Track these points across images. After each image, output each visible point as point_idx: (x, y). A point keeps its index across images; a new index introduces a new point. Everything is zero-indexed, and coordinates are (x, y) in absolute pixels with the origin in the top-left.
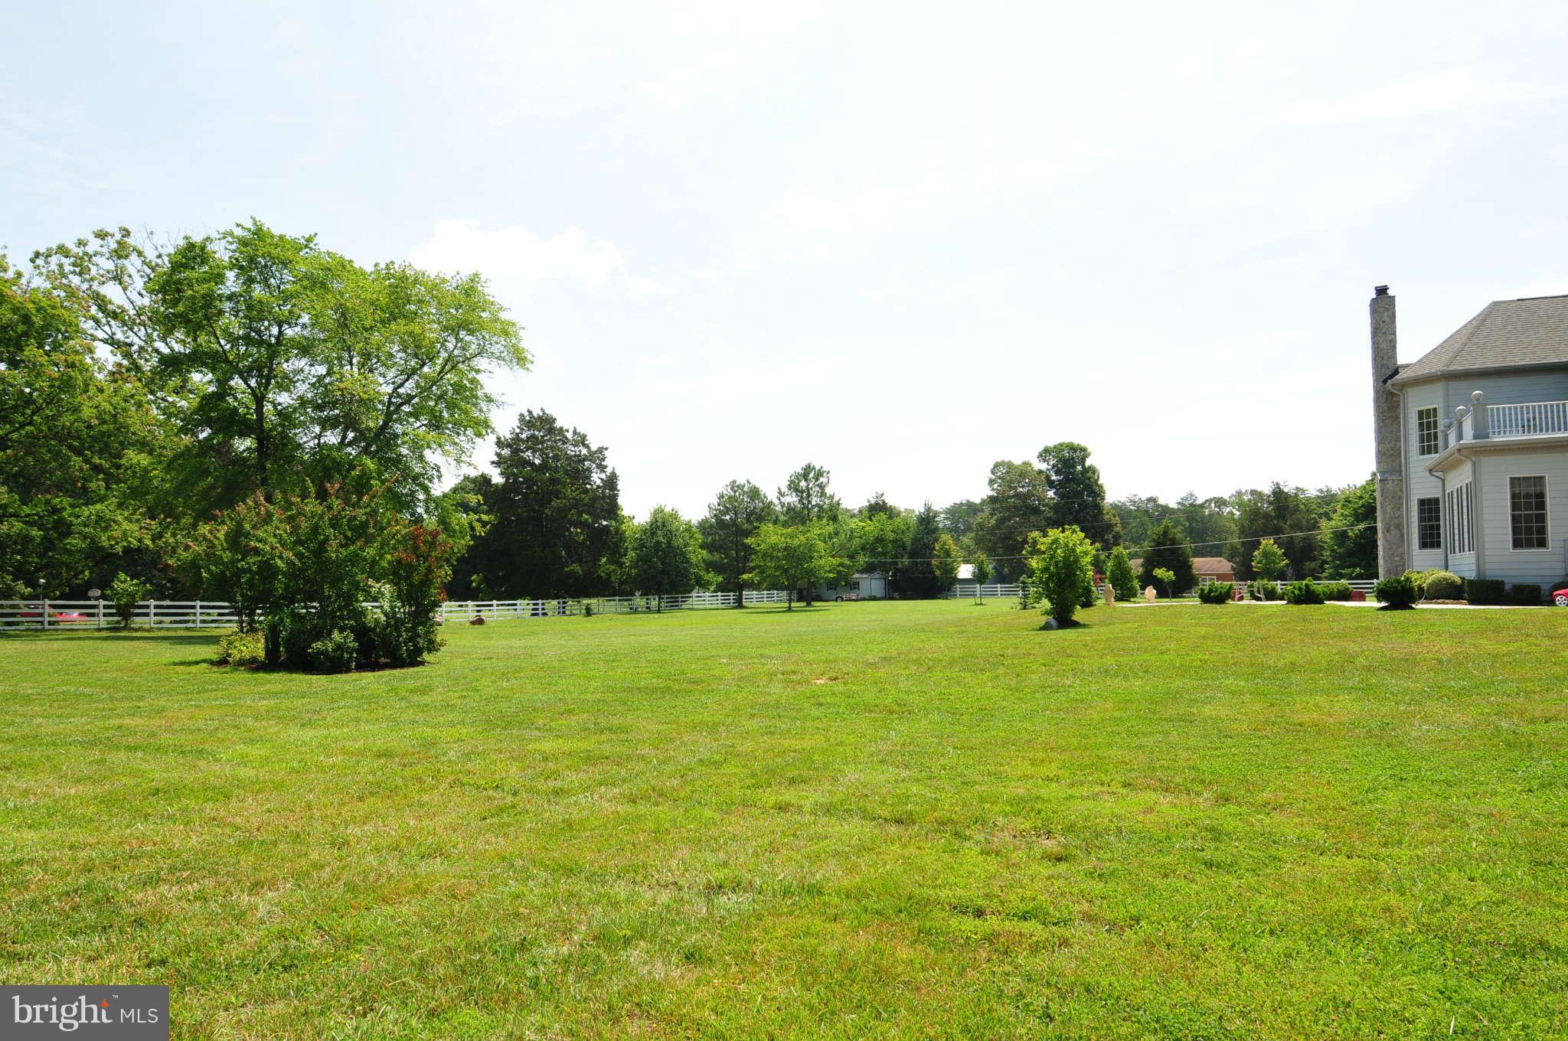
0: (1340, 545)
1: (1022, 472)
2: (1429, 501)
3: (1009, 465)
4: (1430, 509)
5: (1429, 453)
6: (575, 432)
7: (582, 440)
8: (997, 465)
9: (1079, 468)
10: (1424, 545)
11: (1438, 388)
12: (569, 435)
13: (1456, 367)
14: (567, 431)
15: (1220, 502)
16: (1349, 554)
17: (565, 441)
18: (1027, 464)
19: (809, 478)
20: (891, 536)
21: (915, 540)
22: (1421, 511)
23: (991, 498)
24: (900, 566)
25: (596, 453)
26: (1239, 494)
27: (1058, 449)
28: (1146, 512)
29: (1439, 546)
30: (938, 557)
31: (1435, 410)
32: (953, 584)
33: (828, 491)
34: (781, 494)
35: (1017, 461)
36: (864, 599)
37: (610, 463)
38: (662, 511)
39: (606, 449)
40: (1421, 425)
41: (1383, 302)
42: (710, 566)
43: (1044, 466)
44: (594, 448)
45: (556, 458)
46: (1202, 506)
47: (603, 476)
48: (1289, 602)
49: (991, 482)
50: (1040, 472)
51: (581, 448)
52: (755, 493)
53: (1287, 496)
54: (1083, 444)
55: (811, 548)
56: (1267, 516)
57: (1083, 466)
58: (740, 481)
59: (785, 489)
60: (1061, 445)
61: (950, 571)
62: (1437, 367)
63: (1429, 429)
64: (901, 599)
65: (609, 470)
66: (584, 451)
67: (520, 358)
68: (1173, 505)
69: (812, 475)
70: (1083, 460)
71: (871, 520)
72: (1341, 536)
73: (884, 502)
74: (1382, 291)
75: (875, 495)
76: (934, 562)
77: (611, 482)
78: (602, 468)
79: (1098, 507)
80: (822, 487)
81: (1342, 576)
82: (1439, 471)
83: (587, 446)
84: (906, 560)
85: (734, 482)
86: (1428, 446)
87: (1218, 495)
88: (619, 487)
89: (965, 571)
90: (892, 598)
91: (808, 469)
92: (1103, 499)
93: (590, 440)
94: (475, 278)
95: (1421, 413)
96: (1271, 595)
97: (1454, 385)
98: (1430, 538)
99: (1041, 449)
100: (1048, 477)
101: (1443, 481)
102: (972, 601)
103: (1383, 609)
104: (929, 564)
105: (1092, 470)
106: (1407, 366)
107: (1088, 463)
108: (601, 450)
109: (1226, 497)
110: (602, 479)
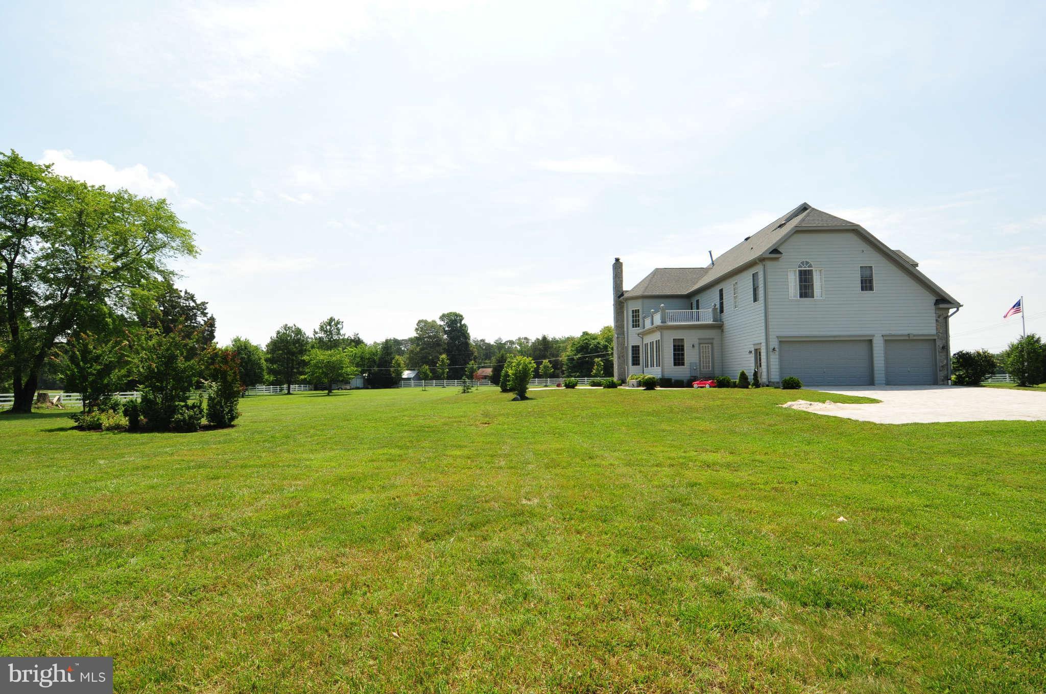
0: (571, 363)
1: (433, 325)
2: (636, 346)
3: (426, 322)
4: (636, 349)
5: (636, 327)
6: (186, 292)
7: (192, 298)
8: (420, 322)
9: (459, 325)
10: (634, 364)
11: (640, 302)
12: (182, 294)
13: (646, 294)
14: (181, 291)
15: (512, 342)
16: (574, 367)
17: (180, 297)
18: (434, 321)
19: (331, 325)
20: (368, 356)
21: (380, 359)
22: (633, 350)
23: (416, 337)
24: (373, 371)
25: (200, 305)
26: (519, 339)
27: (449, 315)
28: (480, 346)
29: (639, 364)
30: (394, 367)
31: (638, 310)
32: (400, 380)
33: (342, 332)
34: (316, 333)
35: (429, 320)
36: (353, 389)
37: (210, 311)
38: (239, 340)
39: (207, 303)
40: (633, 316)
41: (618, 266)
42: (271, 371)
43: (442, 323)
44: (198, 302)
45: (174, 307)
46: (505, 344)
47: (205, 319)
48: (604, 387)
49: (417, 330)
50: (441, 326)
51: (191, 302)
52: (298, 332)
53: (548, 342)
54: (461, 313)
55: (341, 362)
56: (540, 350)
57: (461, 324)
58: (290, 325)
59: (317, 330)
60: (451, 313)
61: (399, 374)
62: (639, 293)
63: (636, 317)
64: (372, 388)
65: (209, 316)
66: (192, 304)
67: (190, 249)
68: (492, 343)
69: (333, 323)
70: (461, 320)
71: (356, 348)
72: (571, 360)
73: (359, 338)
74: (617, 260)
75: (353, 334)
76: (392, 369)
77: (211, 323)
78: (205, 314)
79: (467, 344)
80: (338, 330)
81: (572, 376)
82: (642, 335)
83: (194, 301)
84: (376, 369)
85: (286, 325)
86: (636, 324)
87: (511, 339)
88: (216, 326)
89: (406, 374)
90: (367, 388)
91: (332, 320)
92: (469, 339)
93: (196, 297)
94: (163, 201)
95: (633, 311)
96: (599, 385)
97: (646, 301)
98: (636, 362)
99: (441, 314)
100: (444, 328)
101: (643, 338)
102: (421, 388)
103: (644, 390)
104: (390, 371)
105: (465, 326)
106: (628, 291)
107: (463, 322)
108: (203, 303)
109: (514, 340)
110: (204, 321)
